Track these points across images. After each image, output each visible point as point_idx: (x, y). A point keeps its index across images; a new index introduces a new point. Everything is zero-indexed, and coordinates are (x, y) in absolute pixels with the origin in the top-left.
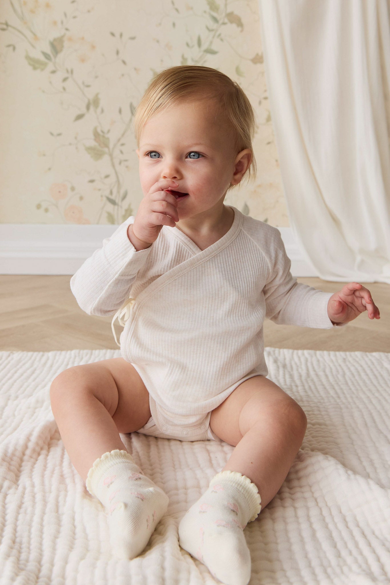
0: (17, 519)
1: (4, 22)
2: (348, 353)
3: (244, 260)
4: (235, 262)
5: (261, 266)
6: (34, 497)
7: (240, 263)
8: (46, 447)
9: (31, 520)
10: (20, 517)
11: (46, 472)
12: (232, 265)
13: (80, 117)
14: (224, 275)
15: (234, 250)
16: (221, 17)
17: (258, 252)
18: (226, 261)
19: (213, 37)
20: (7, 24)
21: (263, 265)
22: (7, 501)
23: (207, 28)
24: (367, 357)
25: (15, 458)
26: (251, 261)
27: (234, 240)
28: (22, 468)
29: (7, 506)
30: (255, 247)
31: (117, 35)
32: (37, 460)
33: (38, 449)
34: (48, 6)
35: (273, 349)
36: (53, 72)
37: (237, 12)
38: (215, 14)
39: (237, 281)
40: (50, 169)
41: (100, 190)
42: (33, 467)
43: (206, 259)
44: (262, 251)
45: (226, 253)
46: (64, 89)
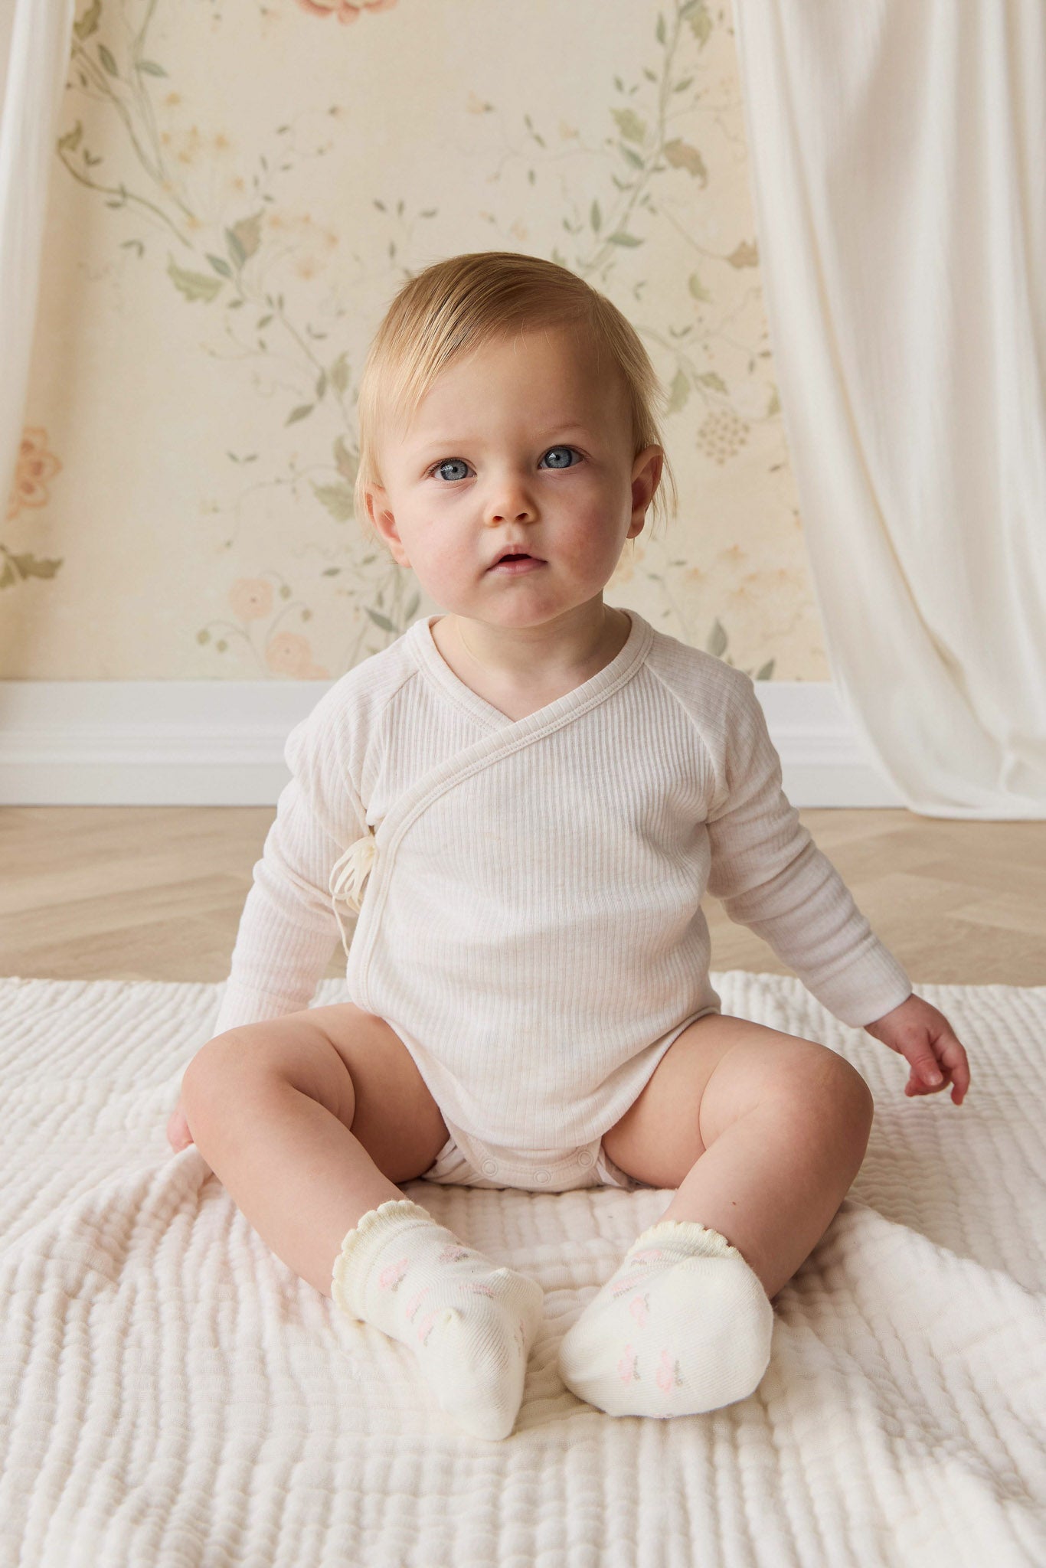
0: (120, 1360)
1: (115, 185)
2: (969, 989)
3: (642, 740)
4: (617, 745)
5: (686, 758)
6: (156, 1310)
7: (630, 747)
8: (194, 1197)
9: (156, 1362)
10: (129, 1355)
11: (188, 1255)
12: (608, 753)
13: (301, 413)
14: (586, 777)
15: (619, 712)
16: (649, 152)
17: (683, 723)
18: (594, 741)
19: (632, 204)
20: (123, 192)
21: (691, 757)
22: (93, 1318)
23: (616, 182)
24: (1018, 996)
25: (115, 1217)
26: (662, 745)
27: (623, 687)
28: (131, 1243)
29: (93, 1331)
30: (676, 708)
31: (391, 207)
32: (168, 1224)
33: (173, 1197)
34: (221, 142)
35: (776, 977)
36: (236, 304)
37: (689, 140)
38: (634, 147)
39: (619, 792)
40: (229, 544)
41: (351, 593)
42: (157, 1241)
43: (542, 734)
44: (694, 722)
45: (596, 719)
46: (262, 345)
